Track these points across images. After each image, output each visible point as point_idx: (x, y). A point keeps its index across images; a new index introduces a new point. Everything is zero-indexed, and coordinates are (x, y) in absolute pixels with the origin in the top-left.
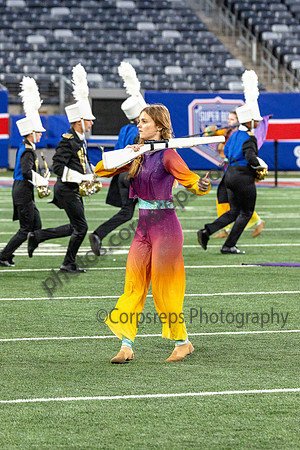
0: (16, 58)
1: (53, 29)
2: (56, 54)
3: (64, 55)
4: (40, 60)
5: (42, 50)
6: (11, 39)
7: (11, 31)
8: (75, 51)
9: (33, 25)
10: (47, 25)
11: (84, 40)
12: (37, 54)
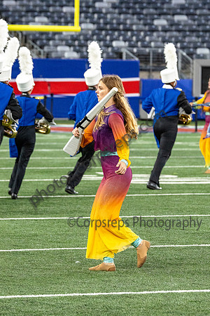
0: (145, 36)
1: (173, 15)
2: (175, 33)
3: (181, 34)
4: (164, 37)
5: (165, 30)
6: (142, 22)
7: (142, 16)
8: (189, 31)
9: (158, 12)
10: (168, 12)
11: (196, 23)
12: (161, 33)
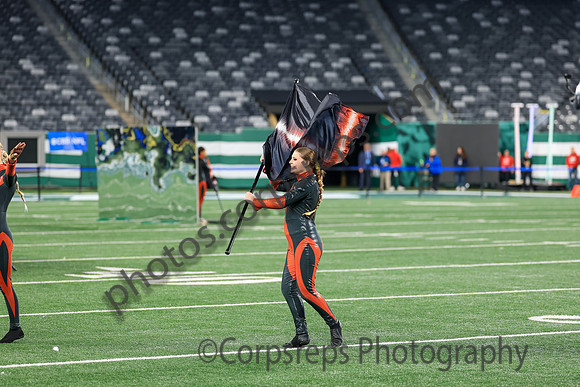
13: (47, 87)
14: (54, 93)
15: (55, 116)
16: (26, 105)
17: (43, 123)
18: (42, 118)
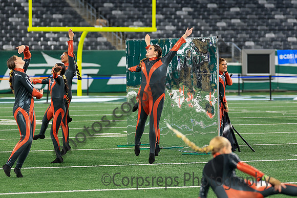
13: (276, 17)
14: (282, 21)
15: (282, 38)
16: (261, 30)
17: (274, 43)
18: (273, 40)
